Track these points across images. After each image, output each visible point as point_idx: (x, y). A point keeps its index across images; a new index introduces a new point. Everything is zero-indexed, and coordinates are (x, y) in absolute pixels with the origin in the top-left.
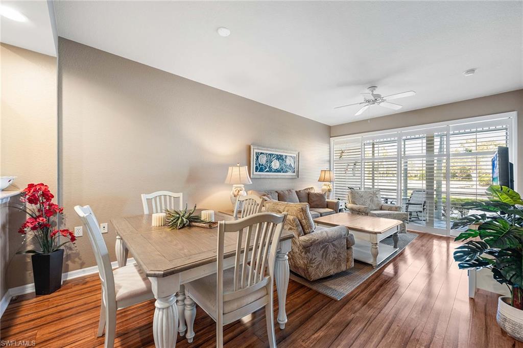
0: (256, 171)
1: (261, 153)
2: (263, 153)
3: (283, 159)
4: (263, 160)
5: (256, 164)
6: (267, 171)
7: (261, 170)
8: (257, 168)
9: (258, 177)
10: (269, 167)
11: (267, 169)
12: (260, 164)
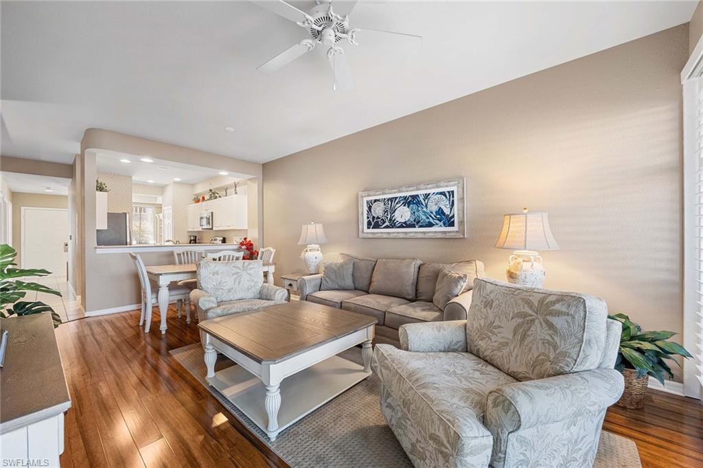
0: (368, 228)
1: (375, 201)
2: (379, 200)
3: (419, 203)
4: (378, 210)
5: (368, 218)
6: (387, 227)
7: (377, 226)
8: (369, 224)
9: (370, 236)
10: (390, 220)
11: (387, 223)
12: (374, 218)
